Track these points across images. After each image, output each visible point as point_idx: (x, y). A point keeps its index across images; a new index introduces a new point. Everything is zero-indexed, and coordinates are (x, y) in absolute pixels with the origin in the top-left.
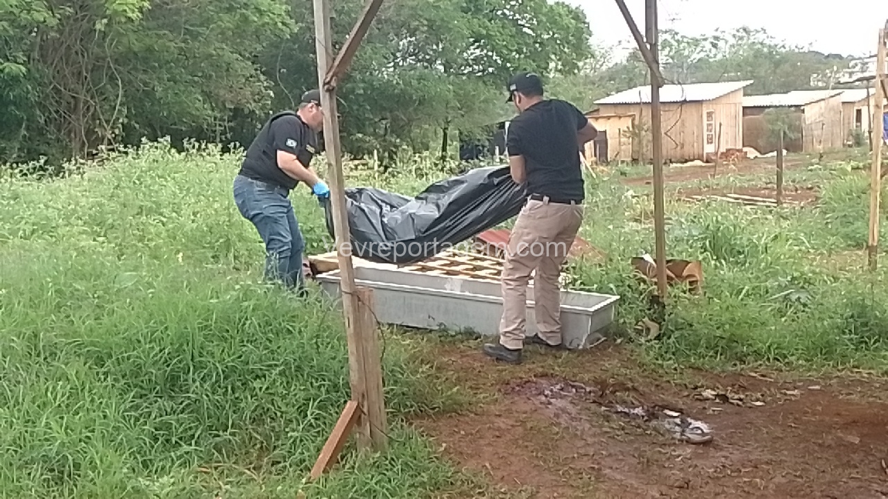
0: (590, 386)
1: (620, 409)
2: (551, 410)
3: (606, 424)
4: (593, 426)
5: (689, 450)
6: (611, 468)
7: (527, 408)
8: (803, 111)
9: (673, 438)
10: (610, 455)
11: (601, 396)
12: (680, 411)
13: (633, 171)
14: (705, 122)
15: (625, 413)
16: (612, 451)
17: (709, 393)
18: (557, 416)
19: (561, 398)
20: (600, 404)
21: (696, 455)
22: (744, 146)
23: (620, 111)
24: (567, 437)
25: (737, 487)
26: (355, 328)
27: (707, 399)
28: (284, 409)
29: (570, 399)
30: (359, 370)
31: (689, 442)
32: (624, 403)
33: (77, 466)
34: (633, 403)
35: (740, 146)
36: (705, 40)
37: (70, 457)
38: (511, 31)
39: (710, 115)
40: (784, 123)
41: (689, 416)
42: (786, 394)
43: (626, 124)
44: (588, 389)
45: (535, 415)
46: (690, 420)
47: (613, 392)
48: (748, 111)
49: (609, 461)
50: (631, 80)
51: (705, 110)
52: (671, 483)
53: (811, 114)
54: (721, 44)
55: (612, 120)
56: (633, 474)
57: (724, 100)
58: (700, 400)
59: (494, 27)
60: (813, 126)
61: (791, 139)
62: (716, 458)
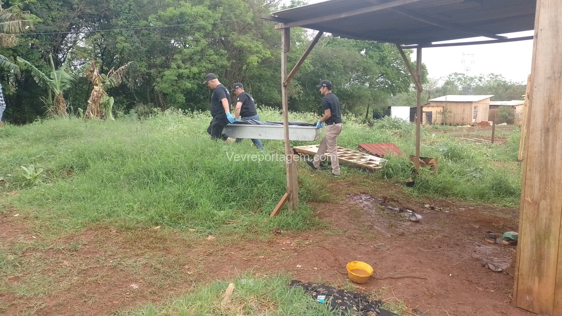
0: (381, 198)
1: (390, 207)
2: (362, 205)
3: (382, 211)
4: (376, 212)
5: (409, 223)
6: (377, 226)
7: (354, 203)
8: (515, 108)
9: (405, 219)
10: (379, 222)
11: (384, 202)
12: (413, 211)
13: (440, 128)
14: (473, 110)
15: (391, 209)
16: (380, 221)
17: (427, 206)
18: (364, 207)
19: (368, 201)
20: (383, 205)
21: (411, 225)
22: (489, 121)
23: (438, 104)
24: (365, 214)
25: (422, 237)
26: (289, 168)
27: (426, 208)
28: (267, 194)
29: (371, 202)
30: (290, 182)
31: (411, 221)
32: (392, 205)
33: (197, 205)
34: (395, 206)
35: (487, 120)
36: (476, 78)
37: (195, 202)
38: (396, 72)
39: (475, 107)
40: (506, 112)
41: (416, 212)
42: (459, 209)
43: (440, 109)
44: (379, 199)
45: (356, 206)
46: (415, 214)
47: (388, 201)
48: (492, 107)
49: (378, 224)
50: (445, 92)
51: (473, 105)
52: (397, 233)
53: (519, 110)
54: (483, 80)
55: (435, 107)
56: (385, 229)
57: (482, 102)
58: (423, 208)
59: (389, 71)
60: (519, 114)
61: (509, 119)
62: (418, 227)
